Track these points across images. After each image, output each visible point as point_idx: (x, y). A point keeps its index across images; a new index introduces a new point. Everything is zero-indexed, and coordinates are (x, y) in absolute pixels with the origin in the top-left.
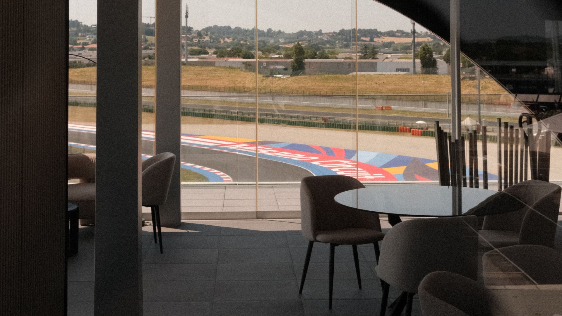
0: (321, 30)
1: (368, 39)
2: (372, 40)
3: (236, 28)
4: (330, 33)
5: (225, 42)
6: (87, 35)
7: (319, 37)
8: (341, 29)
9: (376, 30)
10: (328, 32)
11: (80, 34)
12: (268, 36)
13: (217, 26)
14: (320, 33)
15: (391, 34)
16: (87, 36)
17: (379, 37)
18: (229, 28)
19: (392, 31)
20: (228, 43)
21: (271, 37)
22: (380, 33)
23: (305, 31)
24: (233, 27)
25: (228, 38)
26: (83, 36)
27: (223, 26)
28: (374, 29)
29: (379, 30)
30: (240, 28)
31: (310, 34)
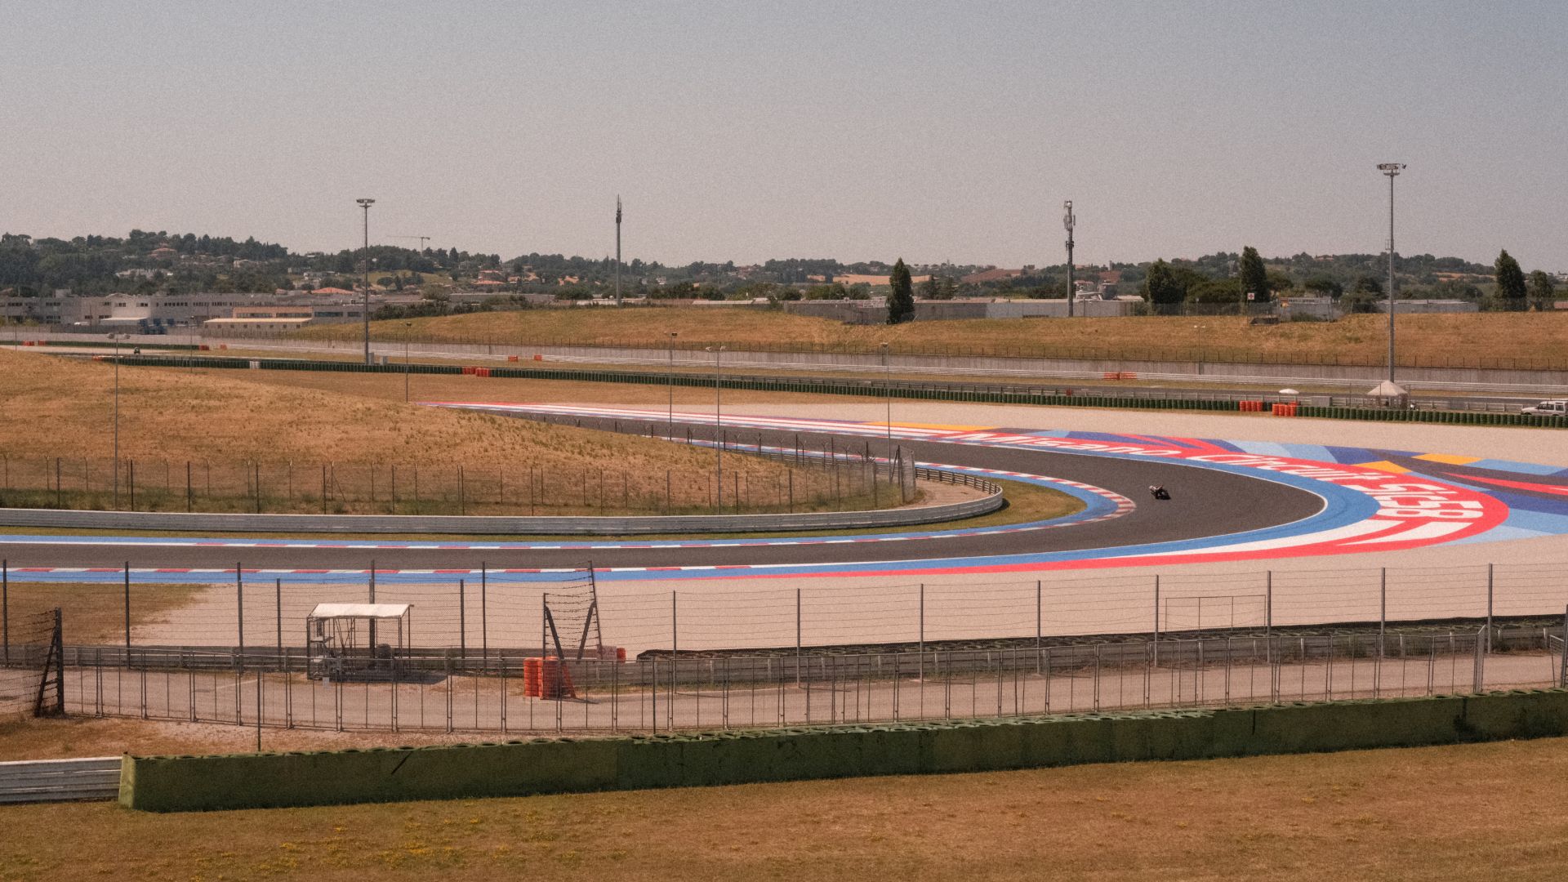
0: (731, 263)
1: (821, 278)
2: (829, 279)
3: (573, 258)
4: (748, 267)
5: (568, 283)
6: (305, 271)
7: (731, 274)
8: (768, 259)
9: (834, 261)
10: (743, 265)
11: (290, 270)
12: (634, 272)
13: (538, 255)
14: (729, 266)
15: (860, 269)
16: (305, 274)
17: (839, 275)
18: (560, 257)
19: (862, 264)
20: (573, 284)
21: (641, 274)
22: (842, 266)
23: (702, 262)
24: (567, 257)
25: (571, 276)
26: (297, 274)
27: (549, 254)
28: (829, 260)
29: (838, 262)
30: (581, 258)
31: (712, 268)
